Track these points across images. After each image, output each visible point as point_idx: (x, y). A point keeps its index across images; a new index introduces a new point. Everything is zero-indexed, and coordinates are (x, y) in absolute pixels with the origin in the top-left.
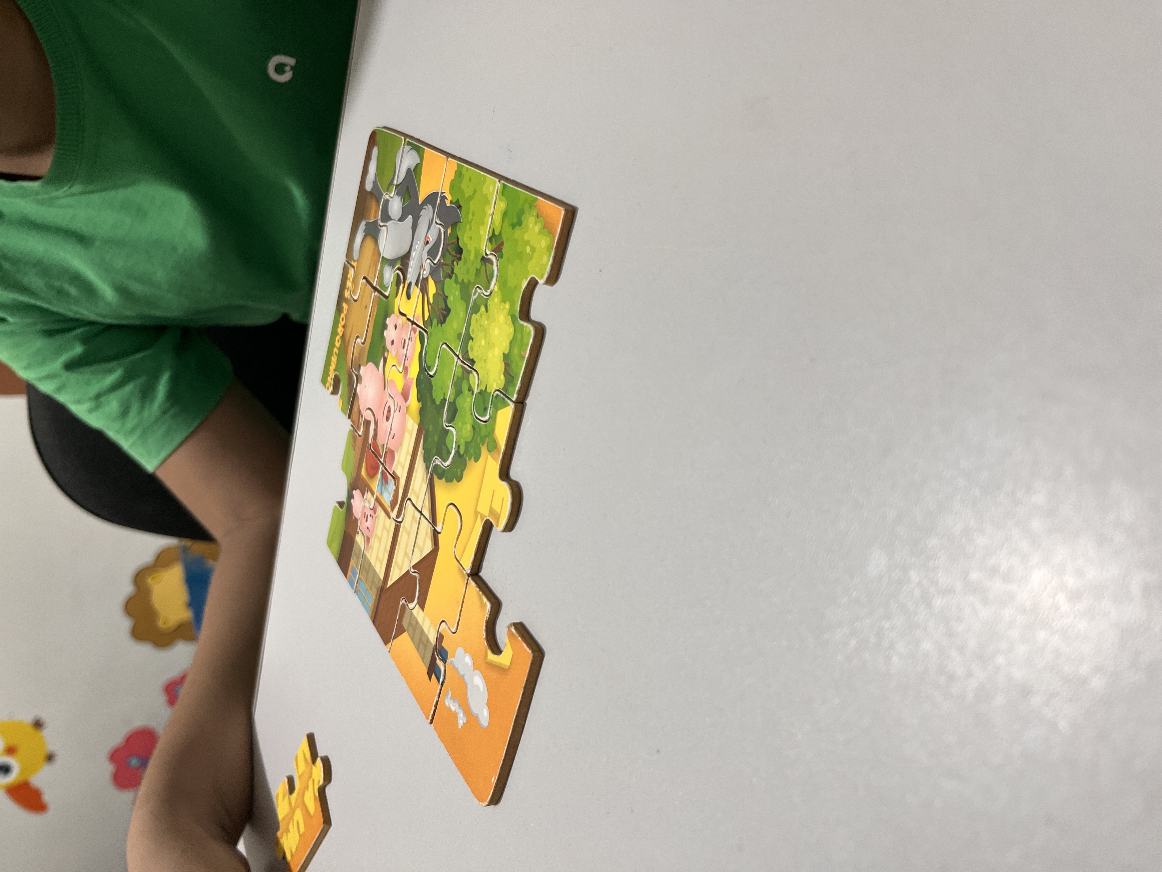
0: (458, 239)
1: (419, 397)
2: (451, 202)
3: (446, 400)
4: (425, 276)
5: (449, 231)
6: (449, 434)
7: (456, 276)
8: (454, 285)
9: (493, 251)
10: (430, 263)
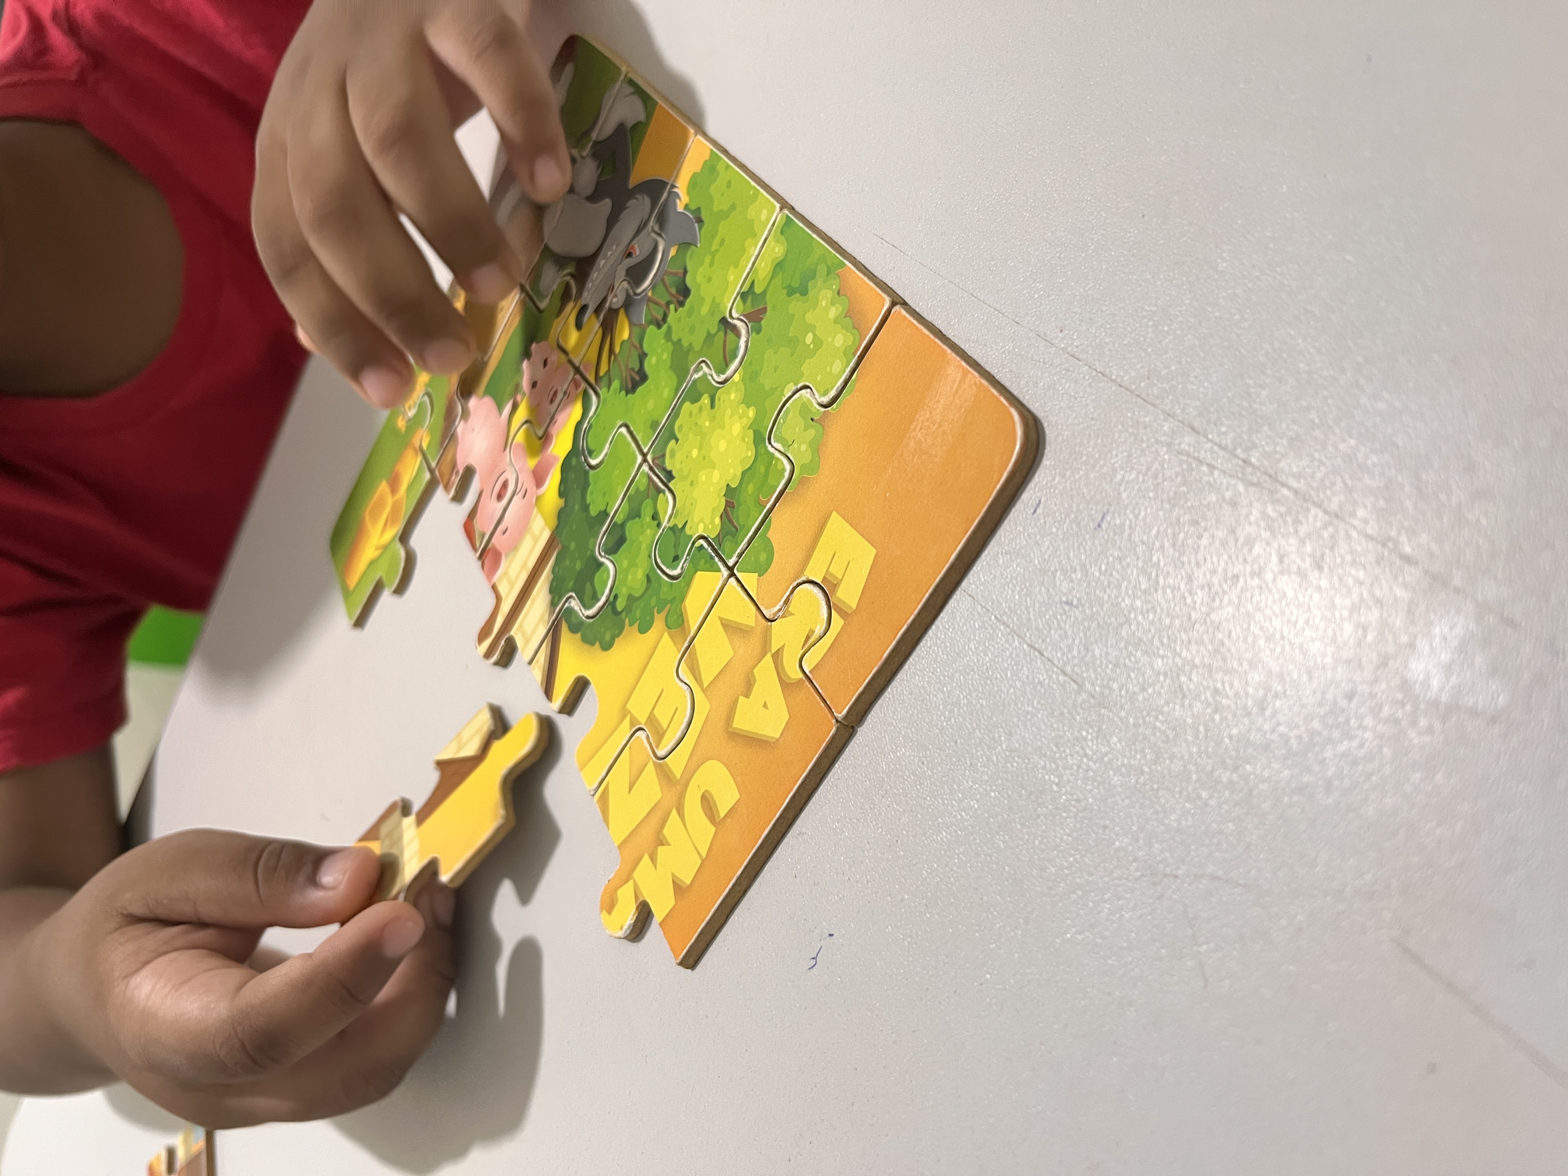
0: (685, 272)
1: (562, 489)
2: (686, 207)
3: (607, 515)
4: (615, 307)
5: (673, 252)
6: (602, 569)
7: (669, 329)
8: (663, 341)
9: (744, 316)
10: (627, 290)
